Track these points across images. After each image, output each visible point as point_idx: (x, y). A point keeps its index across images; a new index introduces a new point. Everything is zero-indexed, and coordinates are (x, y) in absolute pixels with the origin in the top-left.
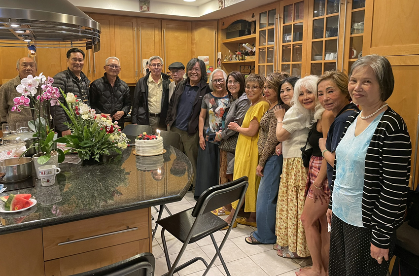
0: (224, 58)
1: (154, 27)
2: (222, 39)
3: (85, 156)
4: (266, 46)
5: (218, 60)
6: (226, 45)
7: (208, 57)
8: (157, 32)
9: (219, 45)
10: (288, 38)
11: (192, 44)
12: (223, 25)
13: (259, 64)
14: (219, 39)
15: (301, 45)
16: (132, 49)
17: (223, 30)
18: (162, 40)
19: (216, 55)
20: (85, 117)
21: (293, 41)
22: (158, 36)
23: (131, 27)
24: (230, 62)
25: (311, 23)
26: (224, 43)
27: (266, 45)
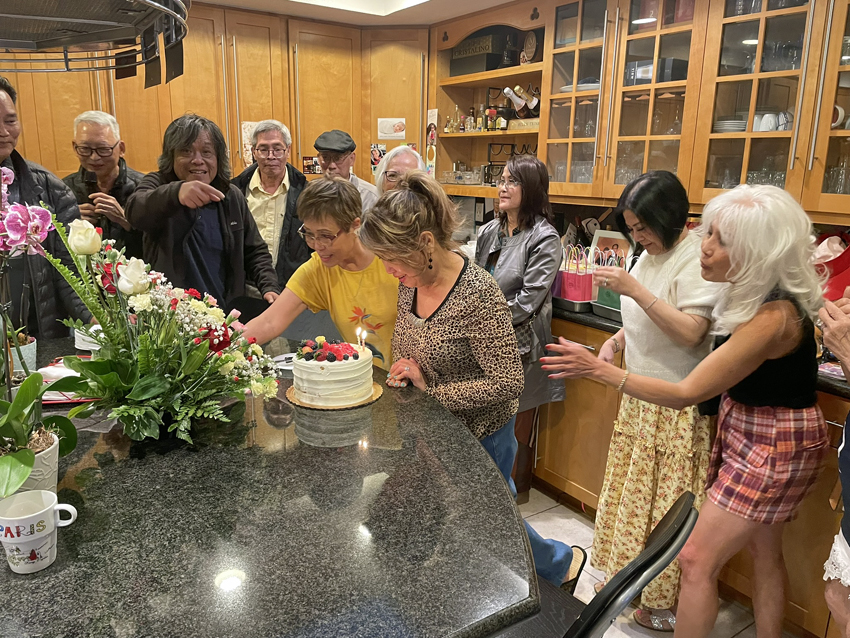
0: (443, 125)
1: (270, 37)
2: (439, 75)
3: (145, 427)
4: (573, 95)
5: (429, 130)
6: (451, 90)
7: (403, 120)
8: (277, 51)
9: (433, 91)
10: (640, 73)
11: (364, 86)
12: (446, 38)
13: (549, 141)
14: (433, 76)
15: (680, 94)
16: (214, 93)
17: (442, 52)
18: (290, 73)
19: (424, 117)
20: (140, 303)
21: (657, 82)
22: (279, 63)
23: (211, 35)
24: (461, 134)
25: (716, 34)
26: (444, 87)
27: (574, 90)
